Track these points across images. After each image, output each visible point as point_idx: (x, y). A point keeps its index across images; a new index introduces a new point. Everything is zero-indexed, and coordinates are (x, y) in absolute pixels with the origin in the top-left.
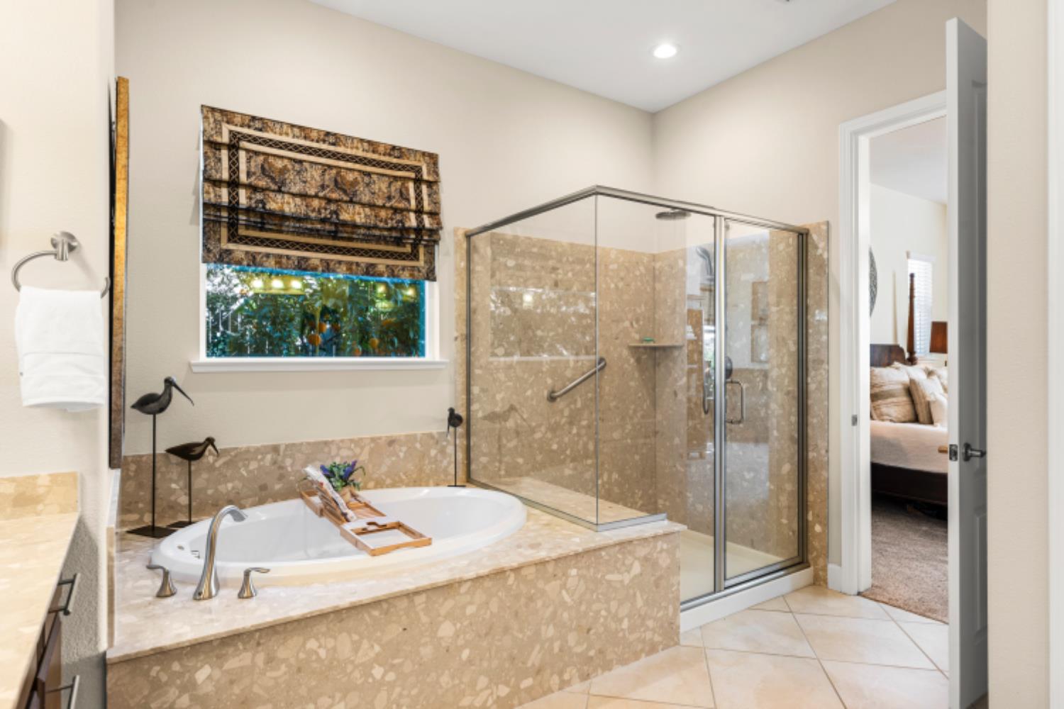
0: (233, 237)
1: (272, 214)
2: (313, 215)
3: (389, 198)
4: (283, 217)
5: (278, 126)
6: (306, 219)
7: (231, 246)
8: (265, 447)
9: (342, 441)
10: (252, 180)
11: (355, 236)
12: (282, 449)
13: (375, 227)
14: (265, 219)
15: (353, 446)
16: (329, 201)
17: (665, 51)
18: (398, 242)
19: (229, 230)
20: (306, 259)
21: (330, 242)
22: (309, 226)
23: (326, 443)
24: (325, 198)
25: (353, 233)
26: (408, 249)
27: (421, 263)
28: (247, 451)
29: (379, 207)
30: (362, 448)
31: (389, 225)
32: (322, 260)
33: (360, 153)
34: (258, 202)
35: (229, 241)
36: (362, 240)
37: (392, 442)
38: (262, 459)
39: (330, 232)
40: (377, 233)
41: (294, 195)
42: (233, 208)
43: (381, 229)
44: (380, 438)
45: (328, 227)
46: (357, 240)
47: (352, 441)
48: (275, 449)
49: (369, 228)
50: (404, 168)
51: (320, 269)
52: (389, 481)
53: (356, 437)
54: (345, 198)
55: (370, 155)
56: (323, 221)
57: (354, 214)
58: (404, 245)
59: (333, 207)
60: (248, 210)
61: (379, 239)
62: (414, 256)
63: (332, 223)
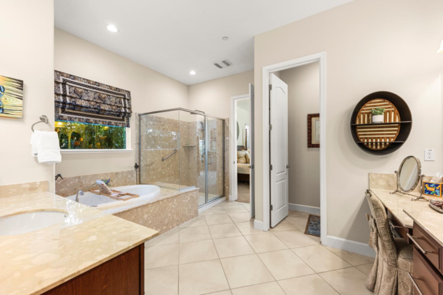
0: (63, 112)
1: (78, 106)
2: (92, 107)
3: (116, 103)
4: (82, 107)
5: (79, 79)
6: (90, 107)
7: (63, 115)
8: (76, 177)
9: (101, 174)
10: (71, 95)
11: (105, 113)
12: (81, 177)
13: (112, 111)
14: (75, 107)
15: (105, 175)
16: (97, 103)
17: (193, 73)
18: (118, 116)
19: (62, 109)
20: (89, 120)
21: (97, 115)
22: (90, 110)
23: (96, 175)
24: (95, 102)
25: (104, 113)
26: (121, 118)
27: (125, 122)
28: (70, 178)
29: (113, 105)
30: (108, 176)
31: (116, 111)
32: (94, 120)
33: (107, 89)
34: (73, 101)
35: (62, 113)
36: (107, 115)
37: (117, 174)
38: (75, 180)
39: (97, 112)
40: (112, 113)
41: (85, 100)
42: (64, 103)
43: (113, 112)
44: (113, 173)
45: (96, 110)
46: (105, 115)
47: (104, 174)
48: (79, 177)
49: (109, 111)
50: (120, 94)
51: (93, 123)
52: (116, 185)
53: (106, 172)
54: (102, 102)
55: (110, 90)
56: (95, 109)
57: (105, 107)
58: (120, 117)
59: (98, 105)
60: (69, 104)
61: (112, 115)
62: (123, 120)
63: (98, 109)
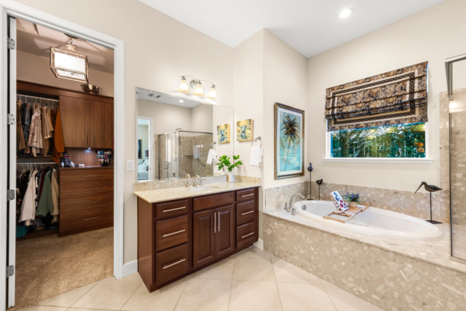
0: (336, 123)
1: (345, 113)
2: (358, 110)
3: (395, 92)
4: (348, 113)
5: (348, 85)
6: (356, 111)
7: (335, 126)
8: (343, 185)
9: (371, 188)
10: (339, 105)
11: (378, 112)
12: (348, 187)
13: (386, 106)
14: (343, 115)
15: (376, 191)
16: (366, 102)
18: (402, 108)
19: (334, 121)
20: (359, 125)
22: (358, 113)
23: (365, 188)
24: (364, 102)
26: (409, 110)
27: (417, 114)
28: (338, 185)
29: (389, 98)
30: (381, 192)
31: (394, 104)
32: (365, 124)
33: (381, 80)
34: (340, 111)
35: (334, 124)
36: (383, 113)
37: (396, 193)
38: (342, 189)
39: (367, 113)
40: (388, 108)
41: (353, 105)
42: (333, 115)
43: (390, 106)
44: (390, 190)
45: (365, 112)
46: (380, 113)
47: (376, 189)
48: (346, 186)
49: (383, 107)
50: (403, 76)
51: (364, 127)
52: (394, 208)
53: (378, 187)
54: (372, 99)
56: (363, 110)
57: (376, 104)
58: (406, 109)
59: (367, 104)
60: (338, 114)
61: (391, 110)
62: (413, 112)
63: (367, 110)
